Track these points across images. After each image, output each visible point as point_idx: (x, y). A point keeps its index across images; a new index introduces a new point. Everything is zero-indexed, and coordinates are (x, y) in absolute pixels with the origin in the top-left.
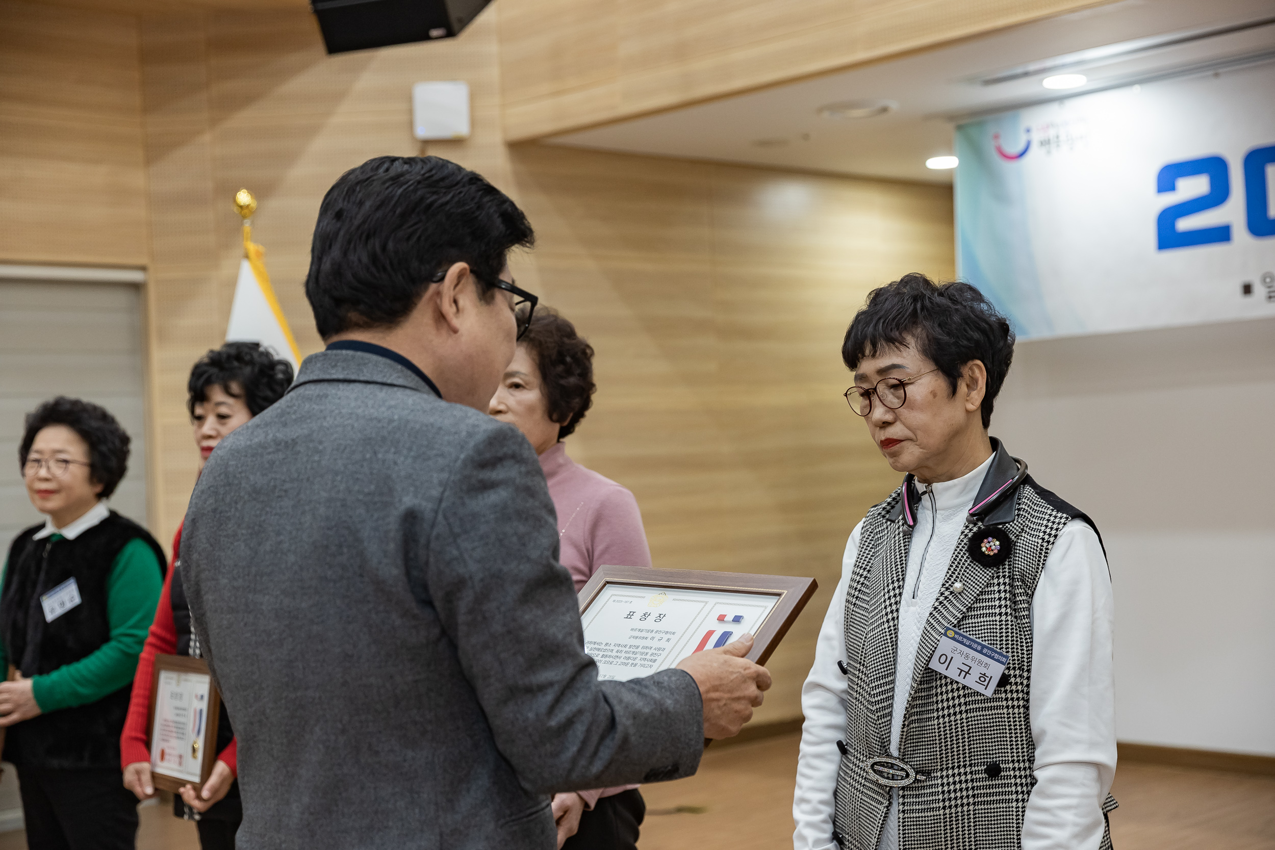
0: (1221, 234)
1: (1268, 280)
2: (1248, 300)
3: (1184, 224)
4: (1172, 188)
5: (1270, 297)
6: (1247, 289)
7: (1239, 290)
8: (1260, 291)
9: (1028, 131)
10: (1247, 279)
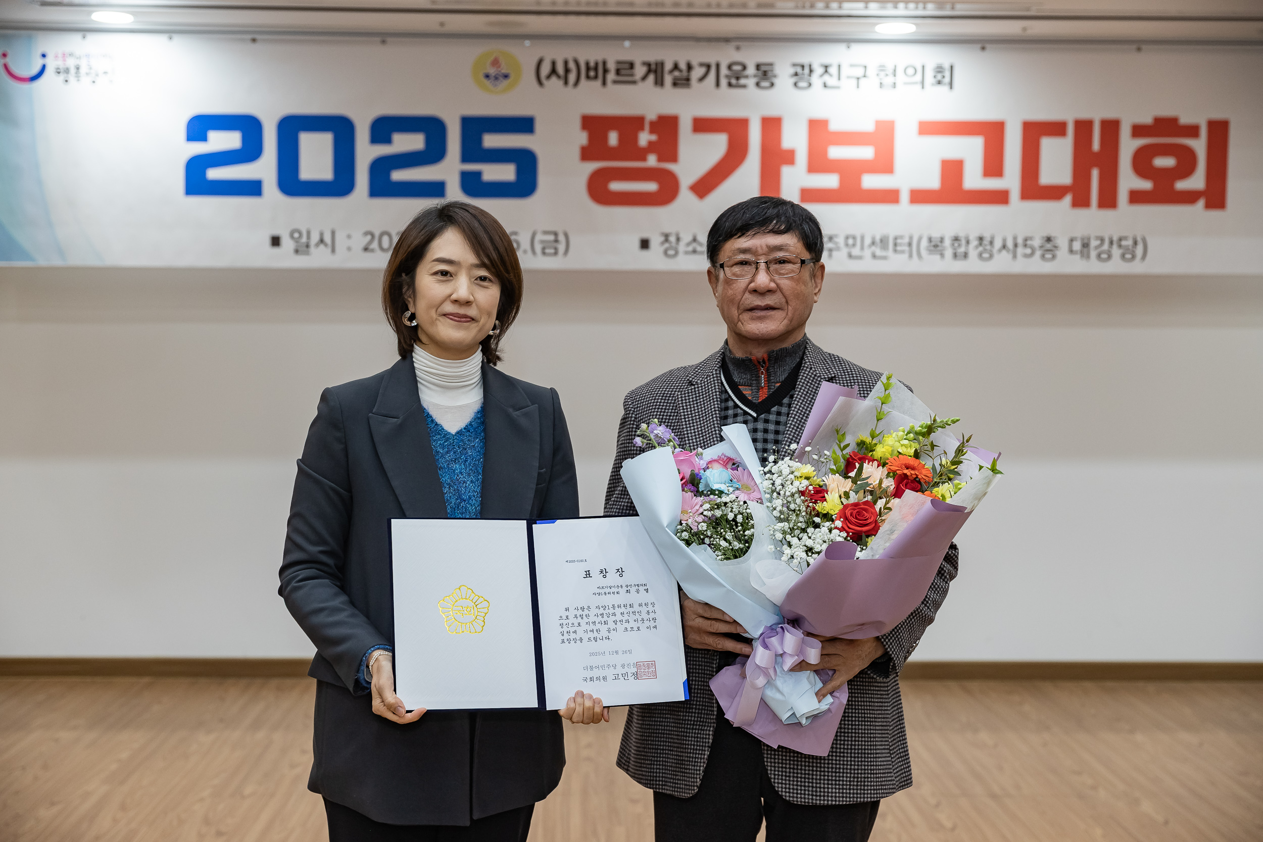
0: (253, 188)
1: (296, 235)
2: (276, 250)
3: (213, 174)
4: (204, 139)
5: (297, 251)
6: (276, 241)
7: (268, 241)
8: (288, 244)
9: (44, 56)
10: (276, 232)
